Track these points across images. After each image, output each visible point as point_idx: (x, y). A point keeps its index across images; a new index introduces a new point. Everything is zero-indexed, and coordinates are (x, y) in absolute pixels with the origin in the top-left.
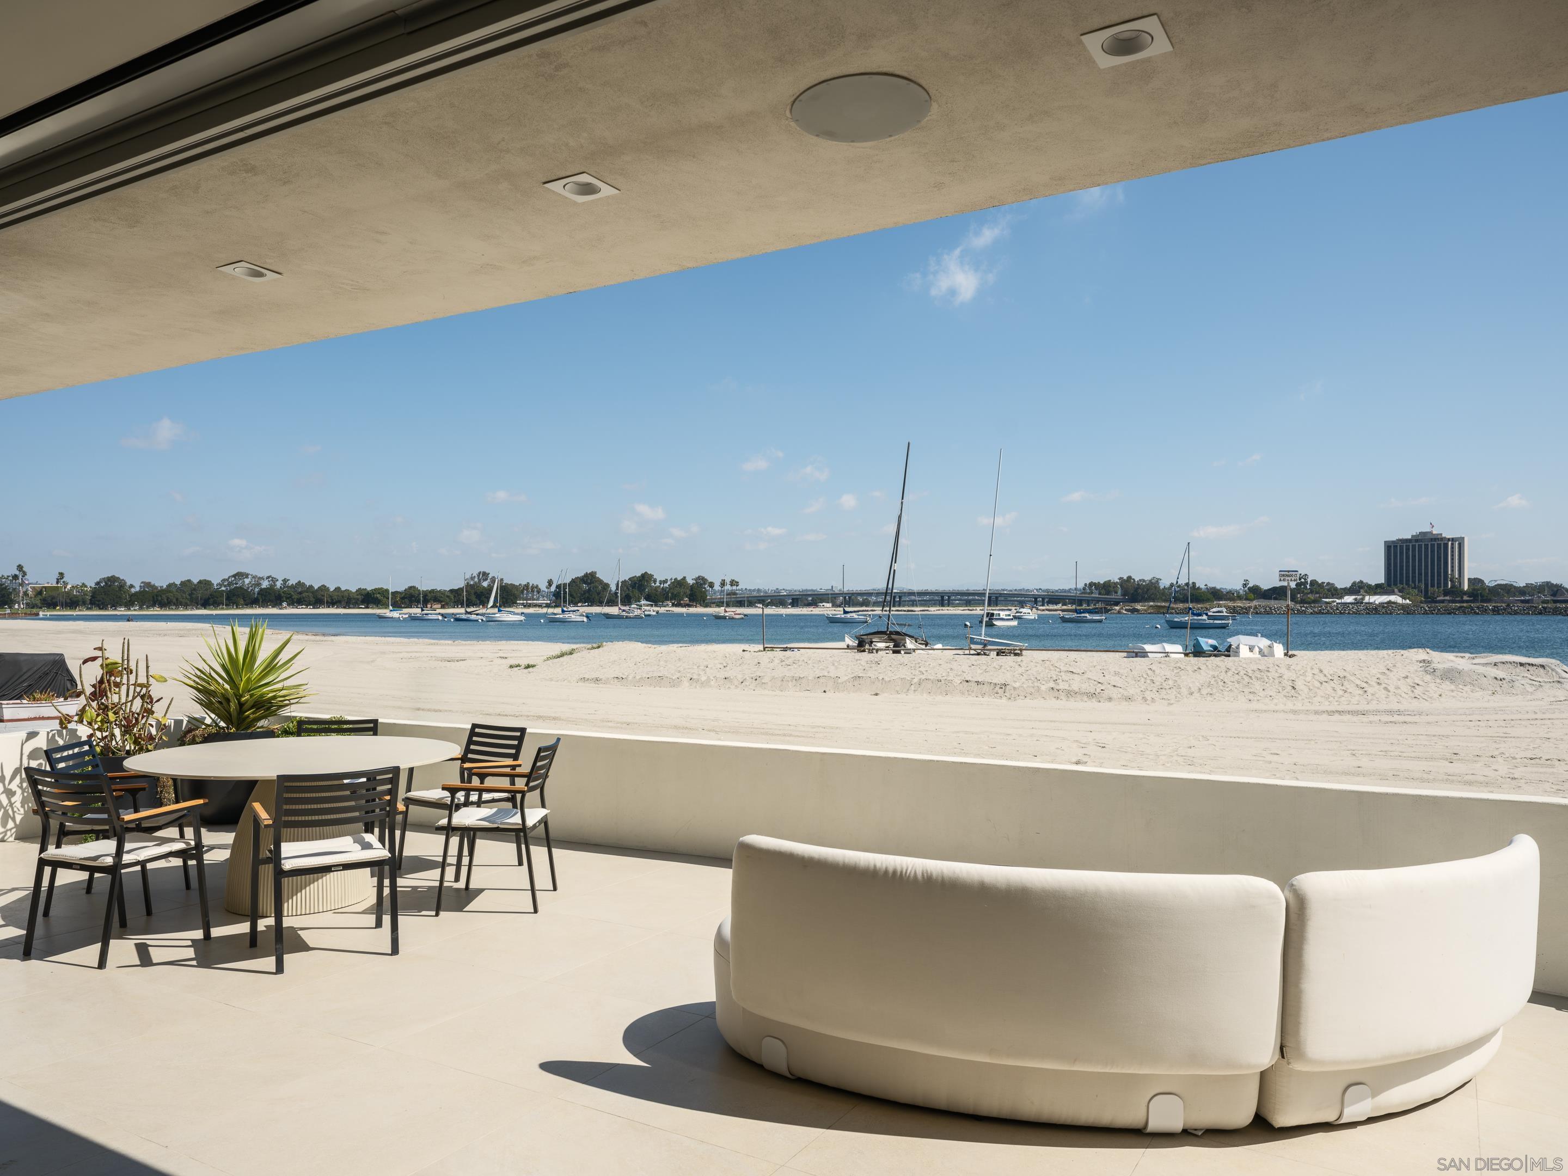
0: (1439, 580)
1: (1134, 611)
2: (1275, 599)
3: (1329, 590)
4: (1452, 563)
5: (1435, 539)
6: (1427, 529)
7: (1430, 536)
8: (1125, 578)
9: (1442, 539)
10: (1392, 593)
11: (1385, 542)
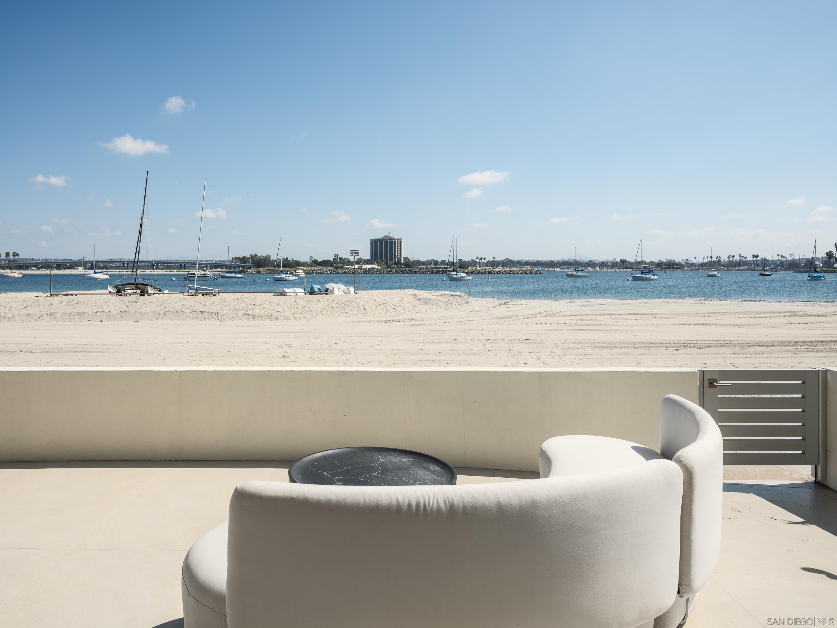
0: (392, 258)
1: (259, 272)
2: (324, 266)
3: (347, 262)
4: (397, 250)
5: (391, 239)
6: (387, 234)
7: (388, 238)
8: (253, 255)
9: (393, 239)
10: (373, 263)
11: (371, 240)
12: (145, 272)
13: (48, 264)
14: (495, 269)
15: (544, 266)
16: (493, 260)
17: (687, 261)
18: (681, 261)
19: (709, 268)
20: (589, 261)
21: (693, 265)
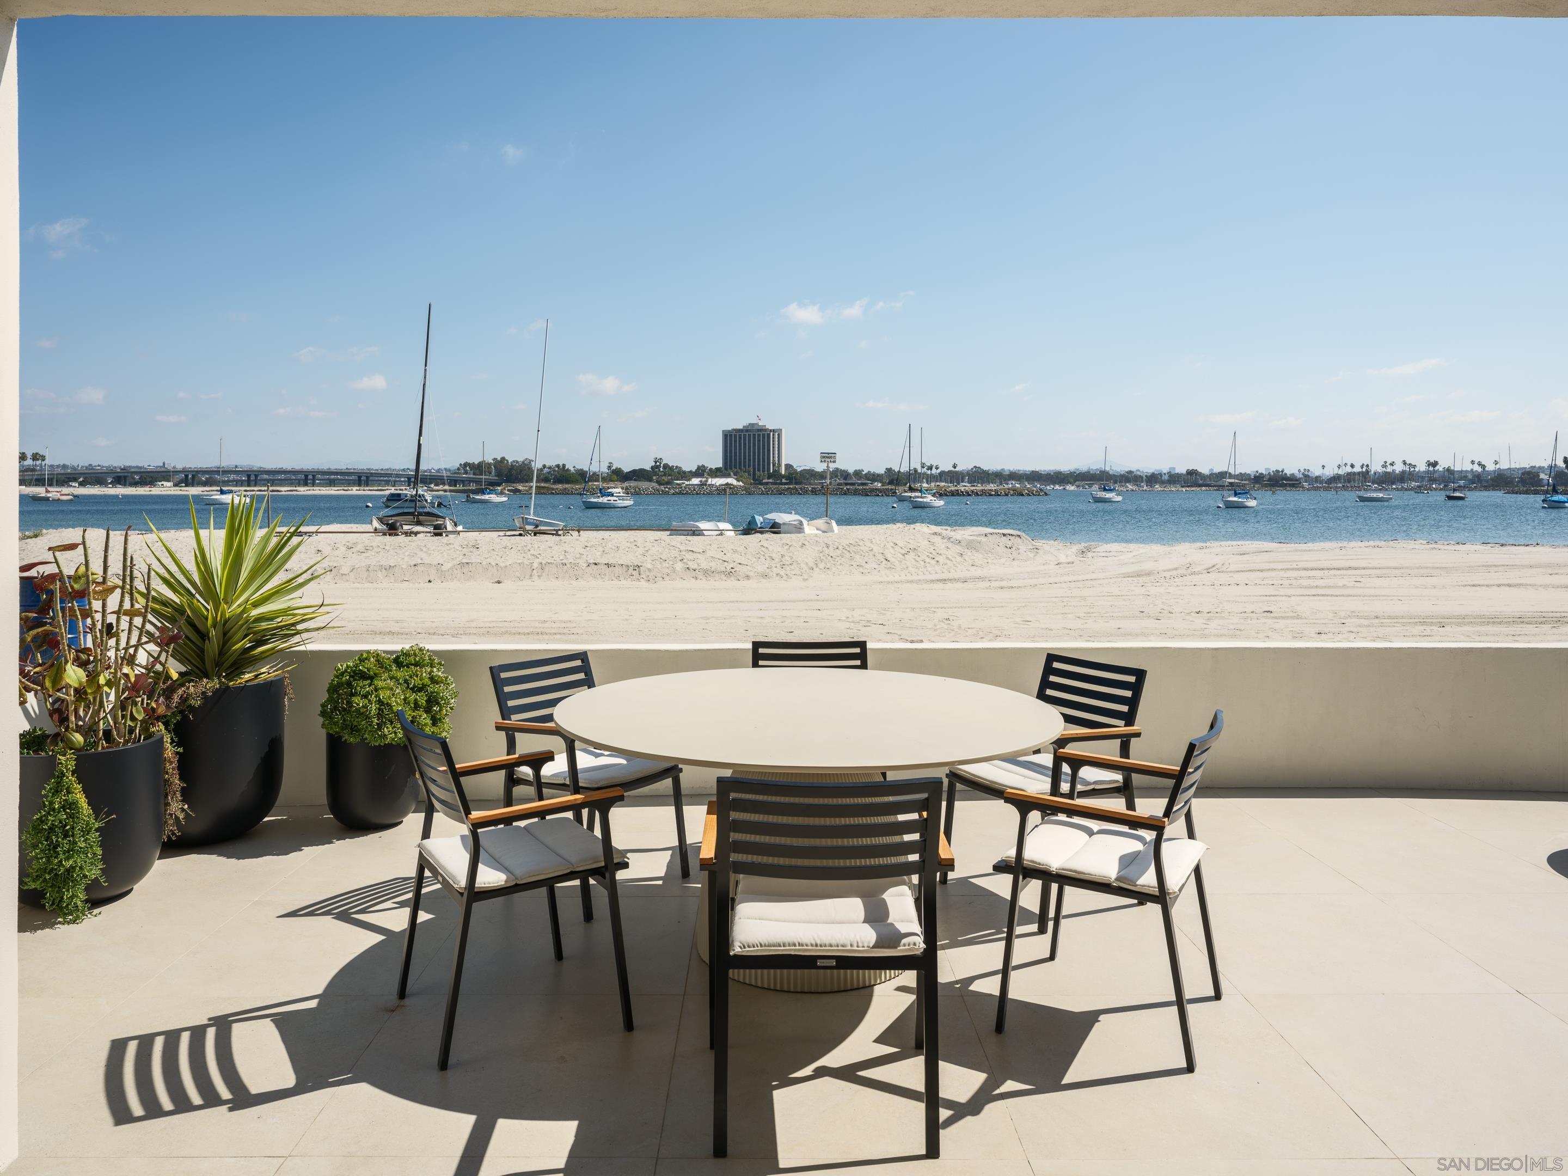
0: (764, 465)
1: (514, 491)
2: (635, 480)
3: (679, 473)
4: (773, 451)
5: (761, 430)
6: (754, 421)
7: (756, 427)
8: (499, 459)
9: (766, 430)
10: (728, 476)
11: (723, 431)
12: (296, 491)
13: (97, 475)
14: (956, 486)
15: (1044, 481)
16: (953, 469)
17: (1306, 473)
18: (1296, 472)
19: (1349, 485)
20: (1127, 472)
21: (1317, 479)
